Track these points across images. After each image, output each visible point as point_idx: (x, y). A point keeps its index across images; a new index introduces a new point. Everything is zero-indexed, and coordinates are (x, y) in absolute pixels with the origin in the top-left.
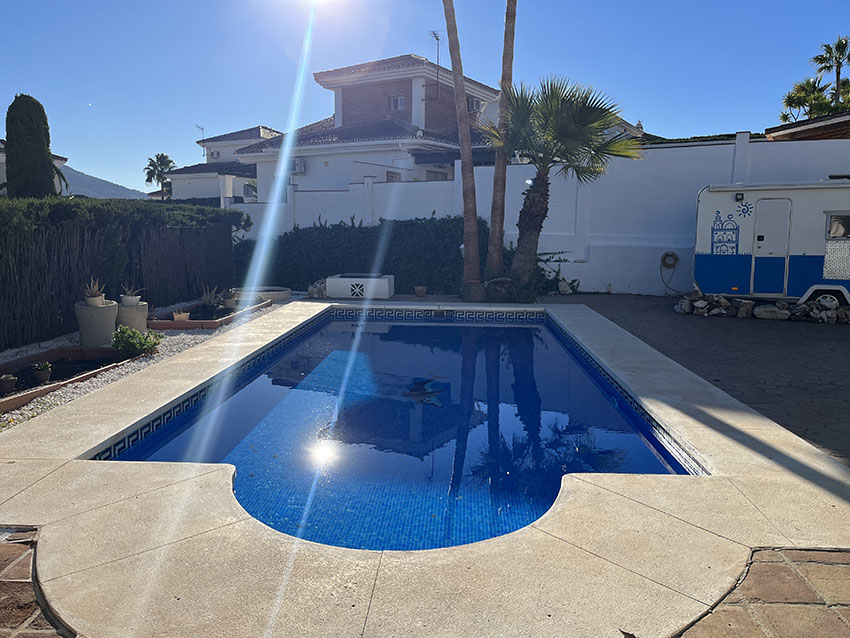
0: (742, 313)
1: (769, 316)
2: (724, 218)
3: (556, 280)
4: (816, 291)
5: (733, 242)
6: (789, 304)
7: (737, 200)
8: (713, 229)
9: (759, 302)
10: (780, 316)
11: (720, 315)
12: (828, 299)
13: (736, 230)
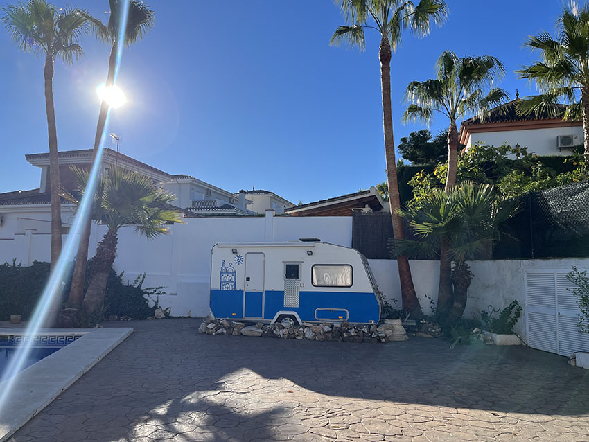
0: (235, 332)
1: (249, 333)
2: (227, 265)
3: (155, 308)
4: (281, 315)
5: (232, 282)
6: (265, 324)
7: (234, 253)
8: (221, 273)
10: (256, 334)
11: (222, 334)
12: (288, 321)
13: (234, 273)
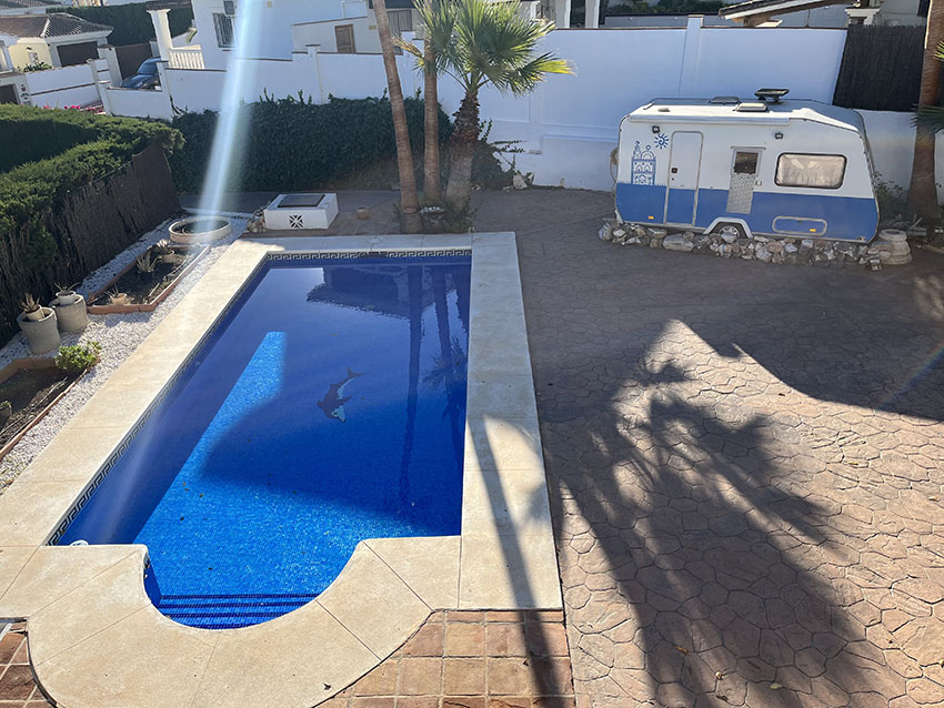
0: (654, 243)
1: (675, 247)
2: (643, 149)
3: (512, 173)
4: (719, 223)
5: (650, 173)
6: (696, 234)
7: (654, 132)
8: (633, 160)
9: (671, 232)
10: (684, 249)
11: (635, 244)
12: (730, 230)
13: (653, 161)
